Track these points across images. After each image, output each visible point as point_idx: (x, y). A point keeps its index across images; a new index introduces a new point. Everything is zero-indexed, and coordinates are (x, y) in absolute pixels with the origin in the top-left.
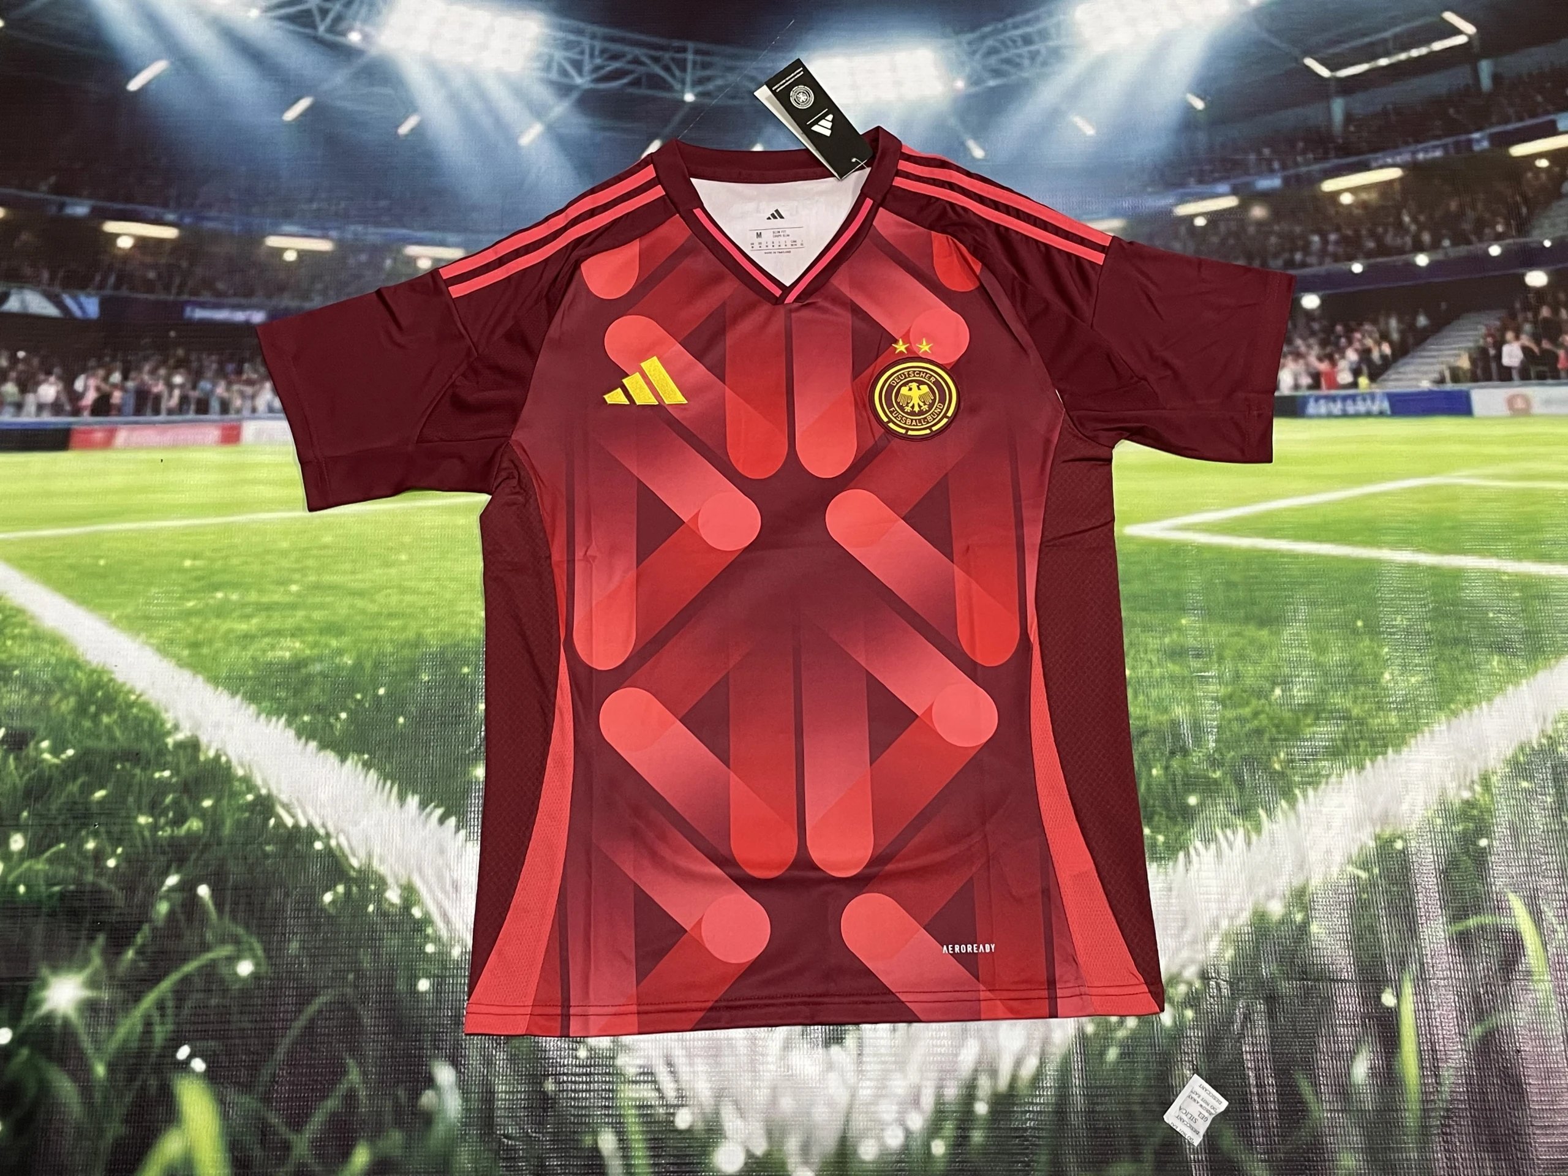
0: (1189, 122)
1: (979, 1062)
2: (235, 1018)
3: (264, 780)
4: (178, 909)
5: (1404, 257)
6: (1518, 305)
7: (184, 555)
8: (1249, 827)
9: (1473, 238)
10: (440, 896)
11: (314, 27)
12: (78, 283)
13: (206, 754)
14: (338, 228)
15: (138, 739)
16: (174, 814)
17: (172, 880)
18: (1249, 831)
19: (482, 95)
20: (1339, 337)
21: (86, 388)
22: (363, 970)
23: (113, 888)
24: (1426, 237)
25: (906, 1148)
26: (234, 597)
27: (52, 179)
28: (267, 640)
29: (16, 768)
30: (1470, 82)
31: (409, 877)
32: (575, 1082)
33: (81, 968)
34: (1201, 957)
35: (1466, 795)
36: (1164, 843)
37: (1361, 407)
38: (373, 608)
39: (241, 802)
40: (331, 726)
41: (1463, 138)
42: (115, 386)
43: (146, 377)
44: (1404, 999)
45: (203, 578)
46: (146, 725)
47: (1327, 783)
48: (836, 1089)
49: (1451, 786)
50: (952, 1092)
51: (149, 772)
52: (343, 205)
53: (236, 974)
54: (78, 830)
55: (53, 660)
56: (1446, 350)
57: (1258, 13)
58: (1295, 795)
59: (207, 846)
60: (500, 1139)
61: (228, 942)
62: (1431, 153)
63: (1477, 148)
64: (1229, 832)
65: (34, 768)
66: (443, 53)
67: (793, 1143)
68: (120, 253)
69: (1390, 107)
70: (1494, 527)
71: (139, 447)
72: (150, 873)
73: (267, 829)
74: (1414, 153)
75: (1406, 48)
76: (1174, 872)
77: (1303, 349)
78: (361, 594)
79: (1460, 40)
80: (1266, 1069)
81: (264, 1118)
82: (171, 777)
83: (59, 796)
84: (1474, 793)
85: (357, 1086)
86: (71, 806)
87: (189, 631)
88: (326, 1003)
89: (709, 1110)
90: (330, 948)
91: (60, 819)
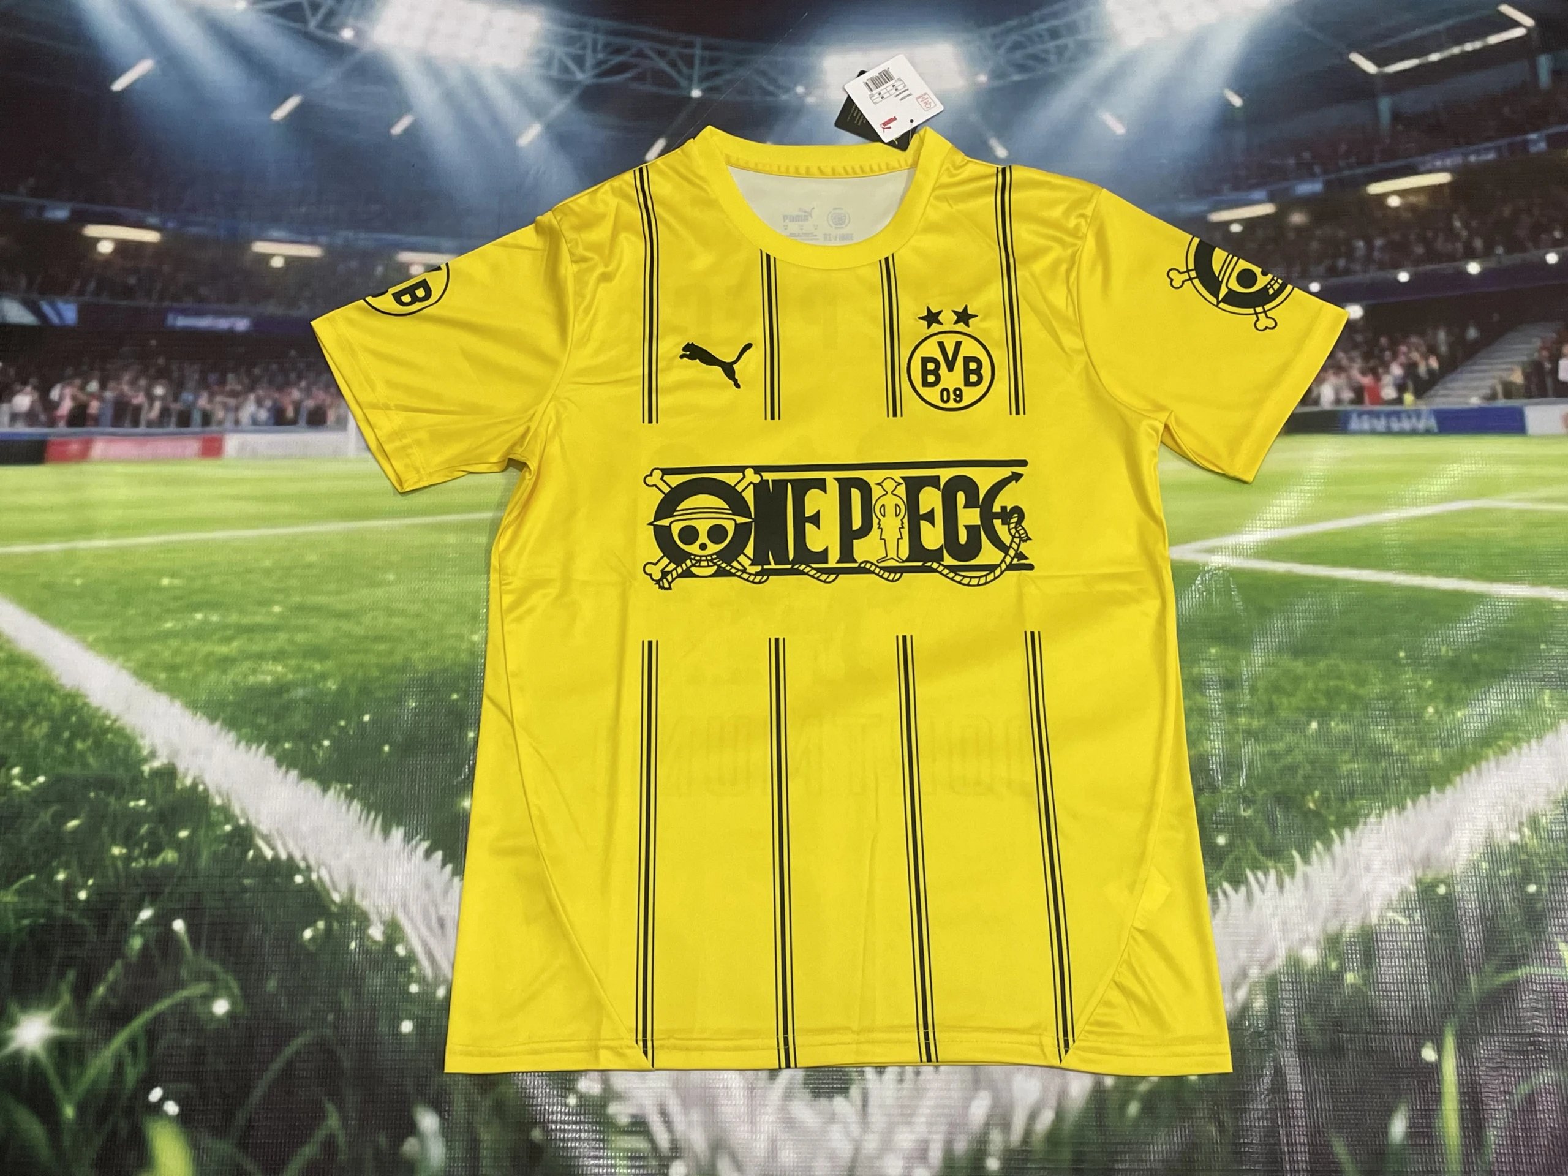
0: (1226, 119)
1: (990, 1116)
2: (210, 1059)
3: (243, 810)
4: (152, 944)
5: (1456, 264)
7: (161, 573)
8: (1282, 869)
10: (426, 933)
11: (304, 21)
12: (56, 289)
13: (182, 783)
14: (328, 234)
15: (112, 766)
16: (150, 844)
17: (146, 914)
18: (1281, 874)
19: (479, 92)
20: (1382, 350)
21: (62, 397)
22: (343, 1011)
23: (85, 922)
24: (1478, 244)
26: (215, 618)
27: (31, 181)
28: (247, 665)
30: (1528, 78)
31: (393, 913)
32: (562, 1131)
33: (50, 1005)
35: (1514, 837)
37: (1406, 425)
38: (359, 631)
39: (218, 832)
40: (314, 755)
41: (1518, 139)
42: (92, 395)
43: (126, 388)
44: (1445, 1054)
45: (181, 598)
46: (120, 752)
47: (1365, 824)
48: (839, 1141)
49: (1499, 827)
50: (961, 1146)
51: (123, 801)
52: (333, 209)
53: (211, 1013)
54: (48, 863)
55: (27, 684)
56: (1497, 364)
57: (1302, 5)
58: (1330, 835)
59: (180, 878)
61: (203, 980)
62: (1482, 156)
63: (1533, 149)
64: (1260, 874)
65: (4, 795)
66: (438, 48)
68: (100, 258)
69: (1441, 105)
70: (1547, 553)
71: (117, 460)
72: (123, 906)
73: (245, 861)
74: (1466, 155)
75: (1460, 42)
77: (1345, 362)
78: (346, 616)
79: (1516, 33)
80: (1299, 1126)
81: (239, 1165)
82: (146, 806)
83: (30, 825)
84: (1522, 836)
85: (336, 1132)
86: (43, 836)
87: (167, 653)
88: (304, 1045)
89: (704, 1162)
90: (310, 987)
91: (31, 849)
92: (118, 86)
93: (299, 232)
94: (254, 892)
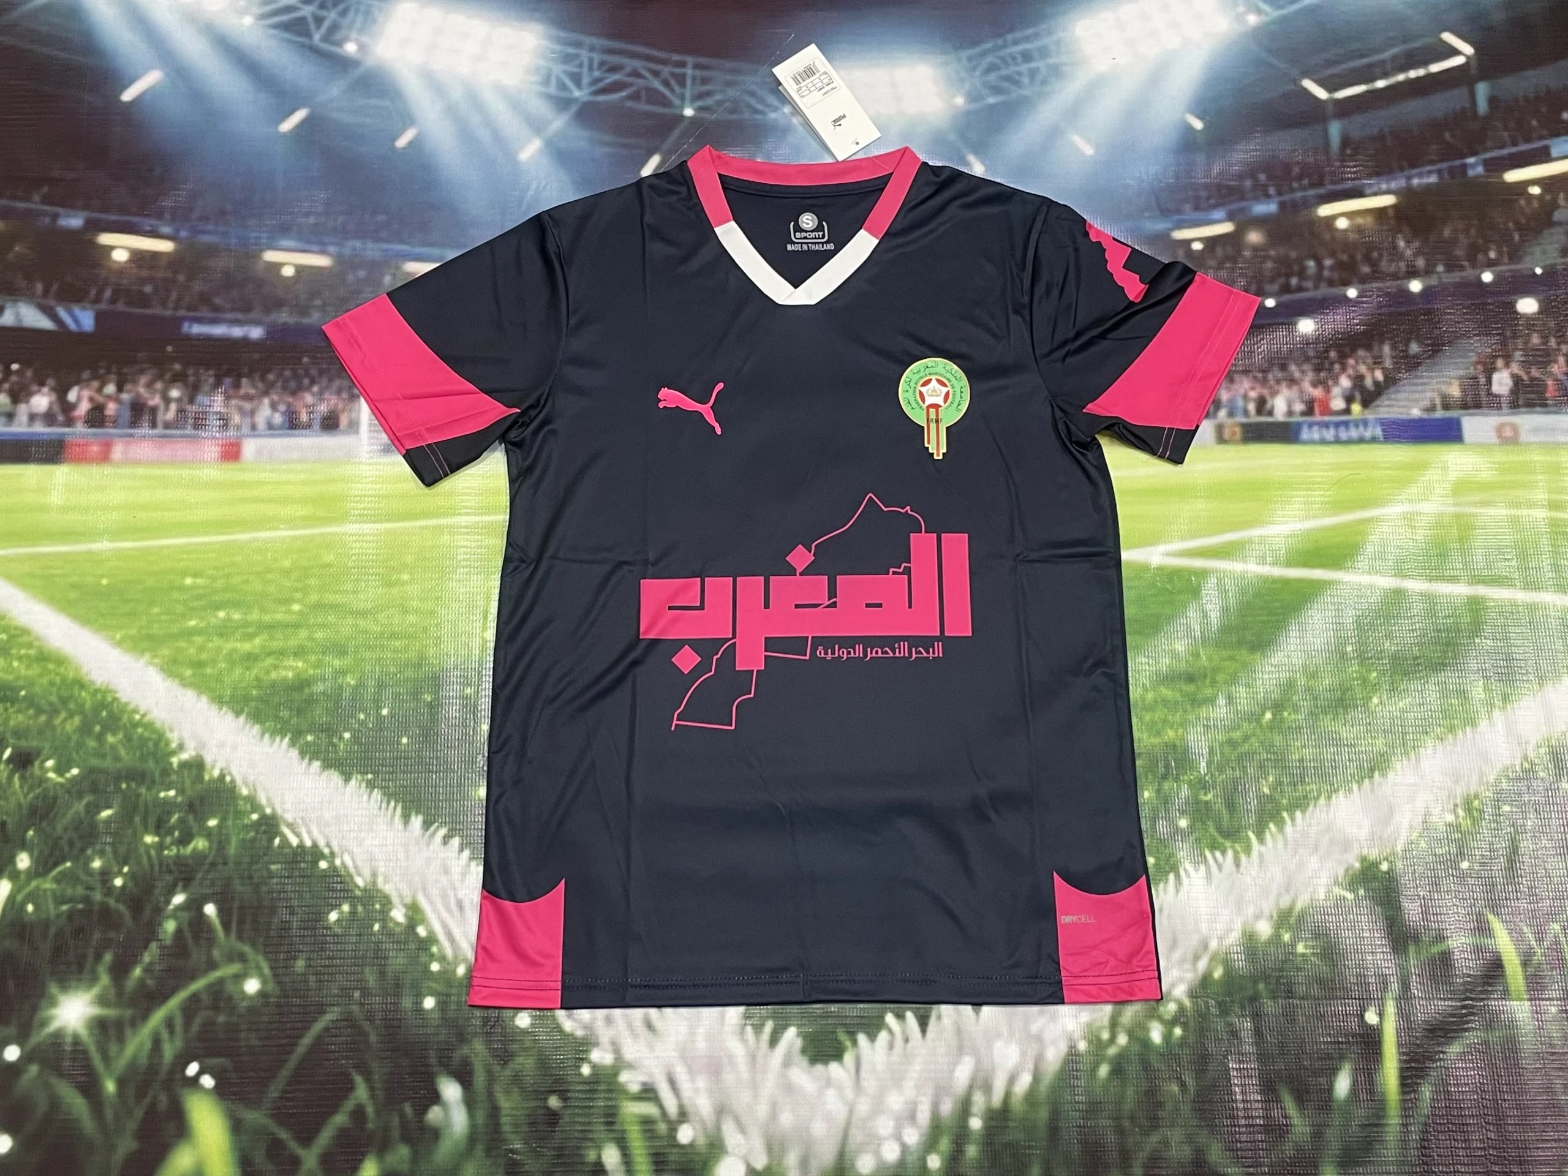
0: (1188, 143)
1: (972, 1080)
2: (243, 1035)
3: (269, 799)
4: (185, 927)
5: (1399, 282)
6: (1508, 333)
7: (184, 573)
8: (1239, 849)
10: (445, 915)
11: (309, 35)
12: (73, 295)
13: (211, 774)
14: (335, 244)
15: (143, 758)
16: (180, 833)
17: (179, 899)
18: (1238, 853)
19: (480, 107)
20: (1332, 363)
21: (79, 399)
22: (368, 988)
24: (1421, 263)
25: (902, 1163)
26: (237, 616)
27: (46, 189)
28: (270, 661)
29: (21, 787)
30: (1467, 105)
31: (414, 897)
32: (577, 1099)
33: (90, 987)
34: (1189, 976)
35: (1450, 818)
36: (1155, 865)
37: (1354, 433)
38: (375, 628)
39: (246, 821)
40: (334, 745)
41: (1458, 163)
42: (109, 398)
43: (142, 390)
44: (1386, 1018)
45: (204, 596)
46: (151, 745)
47: (1315, 806)
48: (834, 1104)
49: (1435, 810)
50: (947, 1108)
51: (155, 790)
52: (341, 219)
53: (243, 992)
54: (83, 850)
55: (58, 680)
56: (1436, 377)
57: (1257, 33)
58: (1282, 817)
59: (213, 865)
60: (506, 1155)
61: (234, 961)
62: (1425, 179)
63: (1471, 173)
64: (1218, 854)
65: (40, 786)
66: (439, 63)
67: (792, 1158)
68: (116, 266)
69: (1386, 130)
71: (137, 462)
72: (157, 891)
73: (272, 848)
74: (1409, 178)
75: (1404, 69)
76: (1165, 893)
77: (1297, 375)
78: (363, 614)
79: (1458, 61)
80: (1253, 1085)
81: (273, 1134)
82: (176, 796)
83: (65, 814)
84: (1457, 817)
85: (364, 1102)
86: (77, 825)
87: (192, 651)
88: (333, 1021)
89: (710, 1125)
90: (336, 966)
91: (66, 837)
92: (127, 96)
93: (309, 242)
94: (281, 877)
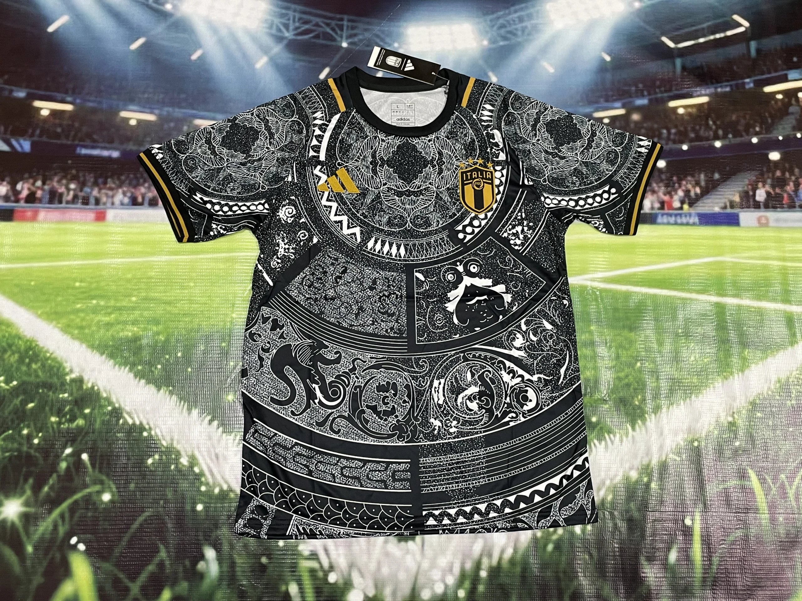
0: (603, 68)
1: (482, 551)
2: (101, 523)
3: (117, 399)
4: (72, 466)
5: (709, 142)
6: (765, 169)
7: (75, 280)
8: (622, 433)
9: (744, 134)
10: (209, 461)
12: (19, 133)
13: (87, 386)
14: (158, 109)
15: (51, 377)
16: (70, 416)
17: (68, 451)
18: (622, 435)
19: (236, 40)
20: (674, 183)
21: (22, 189)
22: (168, 499)
23: (37, 454)
24: (720, 132)
25: (445, 594)
26: (102, 303)
27: (6, 77)
28: (119, 326)
30: (745, 52)
31: (193, 452)
32: (277, 558)
33: (21, 496)
35: (730, 419)
37: (684, 220)
38: (175, 311)
39: (105, 410)
40: (152, 372)
41: (740, 81)
42: (38, 188)
43: (55, 184)
44: (695, 522)
45: (86, 292)
46: (55, 369)
47: (661, 412)
48: (410, 563)
49: (723, 415)
50: (469, 566)
51: (57, 394)
52: (162, 96)
53: (101, 501)
54: (19, 424)
55: (7, 335)
56: (727, 191)
57: (639, 12)
58: (645, 417)
59: (87, 433)
60: (238, 588)
61: (97, 484)
62: (724, 89)
63: (747, 87)
64: (612, 436)
66: (215, 17)
67: (388, 591)
68: (42, 118)
69: (704, 64)
70: (748, 284)
71: (51, 221)
72: (57, 447)
73: (118, 424)
74: (716, 88)
75: (713, 33)
78: (169, 303)
79: (741, 30)
81: (116, 575)
82: (68, 397)
83: (9, 406)
84: (734, 418)
85: (164, 559)
86: (16, 411)
87: (78, 320)
88: (149, 516)
89: (345, 573)
90: (151, 487)
91: (10, 418)
93: (144, 107)
94: (123, 440)
